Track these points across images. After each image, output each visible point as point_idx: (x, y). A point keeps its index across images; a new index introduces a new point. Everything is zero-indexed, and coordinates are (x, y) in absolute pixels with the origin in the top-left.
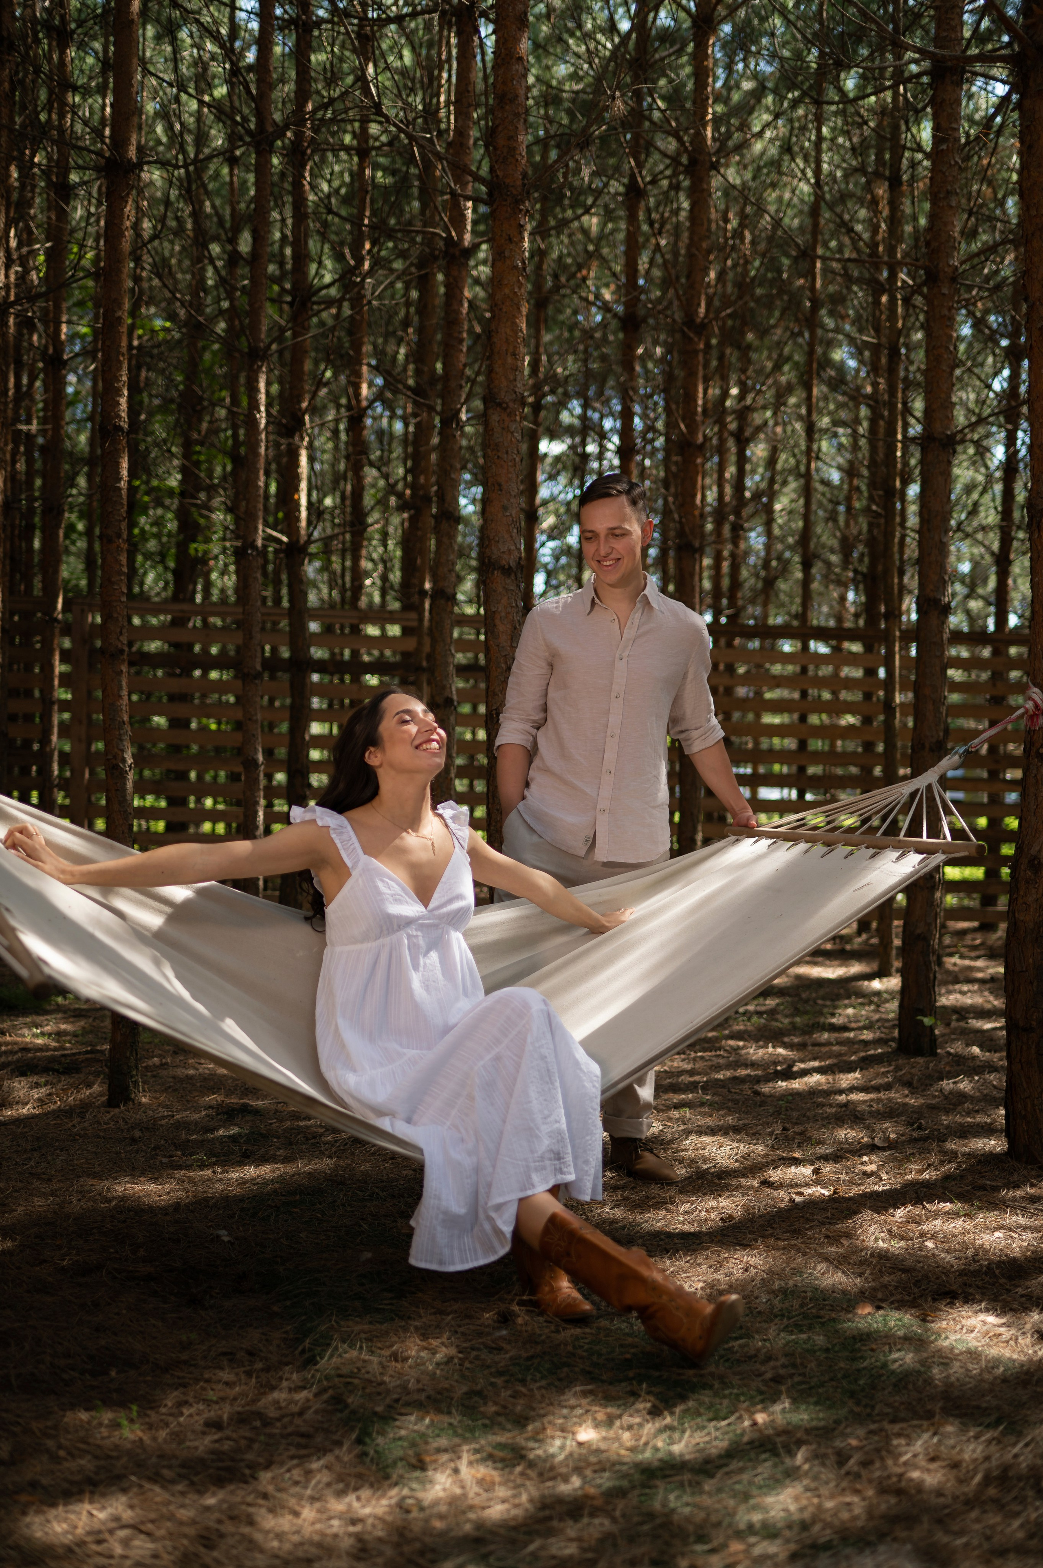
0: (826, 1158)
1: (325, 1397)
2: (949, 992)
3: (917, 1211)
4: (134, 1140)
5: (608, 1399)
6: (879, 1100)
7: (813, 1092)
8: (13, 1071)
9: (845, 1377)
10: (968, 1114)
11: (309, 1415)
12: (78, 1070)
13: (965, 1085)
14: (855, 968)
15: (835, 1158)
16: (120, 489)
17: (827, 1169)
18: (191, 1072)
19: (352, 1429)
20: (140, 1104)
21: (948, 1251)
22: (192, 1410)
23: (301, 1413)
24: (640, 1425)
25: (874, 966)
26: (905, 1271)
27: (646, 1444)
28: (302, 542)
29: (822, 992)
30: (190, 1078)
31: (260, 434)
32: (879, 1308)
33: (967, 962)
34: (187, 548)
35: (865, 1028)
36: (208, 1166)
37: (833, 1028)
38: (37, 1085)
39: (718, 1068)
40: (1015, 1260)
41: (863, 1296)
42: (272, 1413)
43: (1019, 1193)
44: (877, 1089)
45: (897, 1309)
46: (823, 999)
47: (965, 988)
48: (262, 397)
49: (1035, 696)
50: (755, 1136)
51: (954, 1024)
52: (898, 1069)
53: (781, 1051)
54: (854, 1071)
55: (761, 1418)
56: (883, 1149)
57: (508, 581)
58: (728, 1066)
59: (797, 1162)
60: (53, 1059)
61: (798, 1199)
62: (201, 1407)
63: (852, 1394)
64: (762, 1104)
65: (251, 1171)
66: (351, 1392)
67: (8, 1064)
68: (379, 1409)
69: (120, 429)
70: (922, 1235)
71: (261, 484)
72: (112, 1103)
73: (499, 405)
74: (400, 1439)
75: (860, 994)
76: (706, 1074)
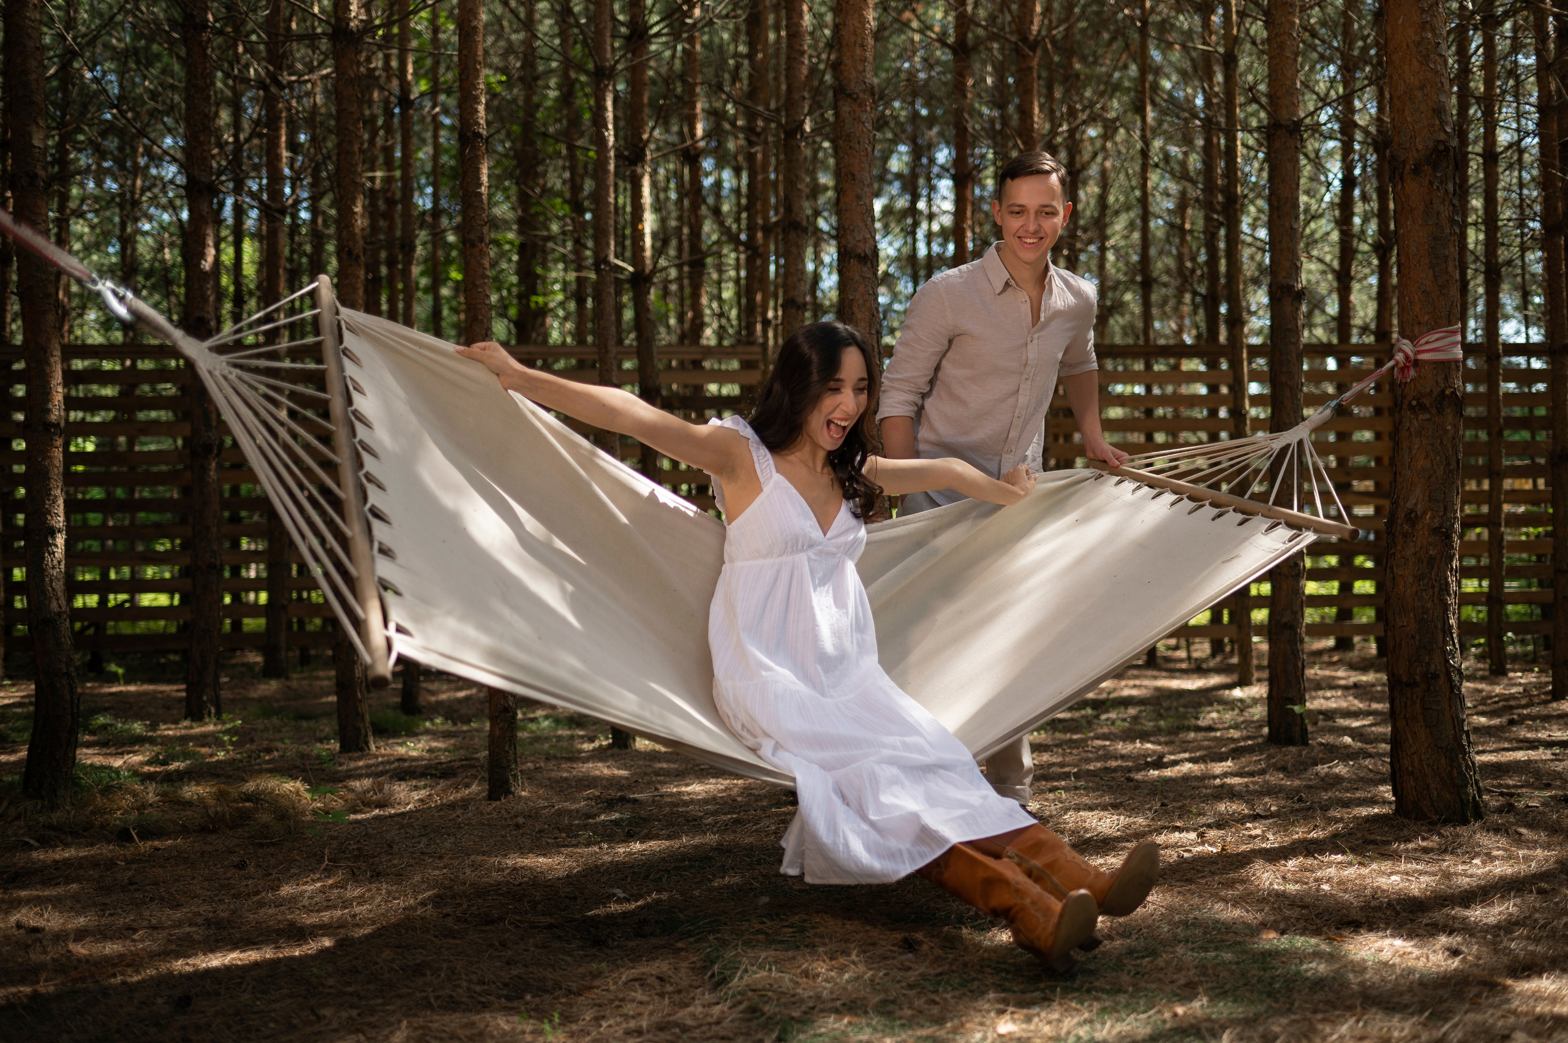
0: (1209, 826)
1: (742, 1007)
2: (1314, 698)
3: (1309, 861)
4: (518, 826)
5: (1022, 1004)
6: (1254, 783)
7: (1186, 778)
8: (391, 778)
9: (1259, 981)
10: (1347, 790)
11: (726, 1023)
12: (454, 775)
13: (1341, 769)
14: (1215, 680)
15: (1219, 826)
16: (480, 194)
17: (1212, 834)
18: (565, 775)
19: (772, 1030)
20: (520, 797)
21: (1345, 891)
22: (611, 1022)
23: (718, 1023)
24: (1059, 1021)
25: (1235, 677)
26: (1303, 907)
27: (1068, 1033)
28: (647, 271)
29: (1182, 701)
30: (566, 779)
31: (608, 151)
32: (1283, 933)
33: (1327, 673)
34: (529, 300)
35: (1230, 727)
36: (596, 843)
37: (1198, 729)
38: (416, 788)
39: (1088, 761)
40: (1415, 898)
41: (1264, 926)
42: (689, 1022)
43: (1410, 846)
44: (1251, 774)
45: (1301, 935)
46: (1185, 706)
47: (1328, 694)
48: (610, 115)
49: (1405, 348)
50: (1132, 811)
51: (1321, 723)
52: (1270, 757)
53: (1149, 746)
54: (1226, 760)
55: (1180, 1010)
56: (1266, 817)
57: (865, 269)
58: (1098, 759)
59: (1180, 830)
60: (427, 767)
61: (1186, 855)
62: (618, 1019)
63: (1269, 995)
64: (1136, 788)
65: (637, 846)
66: (766, 1003)
67: (387, 772)
68: (796, 1014)
69: (479, 135)
70: (1316, 880)
71: (611, 200)
72: (492, 796)
73: (850, 96)
74: (820, 1035)
75: (1223, 702)
76: (1075, 766)
